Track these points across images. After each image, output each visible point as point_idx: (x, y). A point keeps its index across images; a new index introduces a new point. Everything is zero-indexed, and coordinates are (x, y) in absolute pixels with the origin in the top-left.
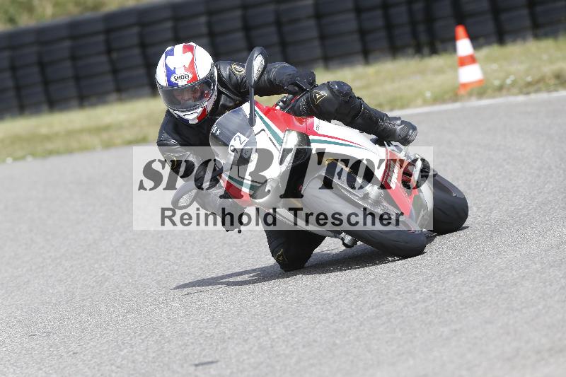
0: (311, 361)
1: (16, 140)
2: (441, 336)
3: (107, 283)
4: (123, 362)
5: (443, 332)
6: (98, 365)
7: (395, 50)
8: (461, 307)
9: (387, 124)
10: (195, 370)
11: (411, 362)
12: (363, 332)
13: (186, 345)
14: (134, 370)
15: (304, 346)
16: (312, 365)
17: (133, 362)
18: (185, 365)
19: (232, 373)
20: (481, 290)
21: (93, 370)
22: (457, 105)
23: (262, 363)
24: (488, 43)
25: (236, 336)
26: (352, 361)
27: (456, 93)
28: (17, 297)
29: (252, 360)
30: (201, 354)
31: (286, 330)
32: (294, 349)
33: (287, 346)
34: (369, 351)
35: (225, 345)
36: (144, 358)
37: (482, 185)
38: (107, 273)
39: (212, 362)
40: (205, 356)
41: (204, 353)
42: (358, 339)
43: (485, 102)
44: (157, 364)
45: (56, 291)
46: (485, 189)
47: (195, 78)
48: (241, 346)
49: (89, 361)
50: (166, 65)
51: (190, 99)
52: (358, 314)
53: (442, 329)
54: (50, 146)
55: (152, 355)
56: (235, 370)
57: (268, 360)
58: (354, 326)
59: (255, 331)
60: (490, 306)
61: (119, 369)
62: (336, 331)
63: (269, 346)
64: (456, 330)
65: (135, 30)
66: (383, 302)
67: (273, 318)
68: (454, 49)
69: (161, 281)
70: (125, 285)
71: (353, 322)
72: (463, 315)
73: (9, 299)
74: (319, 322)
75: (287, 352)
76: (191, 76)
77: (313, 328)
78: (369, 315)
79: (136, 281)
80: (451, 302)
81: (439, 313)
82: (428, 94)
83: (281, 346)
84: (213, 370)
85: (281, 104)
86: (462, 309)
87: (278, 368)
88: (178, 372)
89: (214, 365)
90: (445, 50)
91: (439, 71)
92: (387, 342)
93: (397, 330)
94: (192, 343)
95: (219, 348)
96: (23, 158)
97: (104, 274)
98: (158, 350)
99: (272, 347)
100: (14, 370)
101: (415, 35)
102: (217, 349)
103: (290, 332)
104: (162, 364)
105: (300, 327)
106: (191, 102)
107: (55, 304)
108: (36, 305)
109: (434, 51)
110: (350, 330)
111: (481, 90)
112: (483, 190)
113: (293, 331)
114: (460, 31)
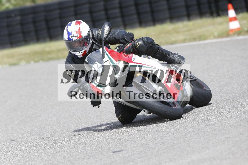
0: (164, 151)
1: (35, 53)
2: (221, 140)
3: (75, 116)
4: (81, 151)
5: (222, 138)
6: (71, 152)
7: (201, 14)
8: (230, 127)
9: (171, 57)
10: (113, 154)
11: (208, 151)
12: (187, 138)
13: (109, 143)
14: (86, 154)
15: (160, 144)
16: (164, 153)
17: (86, 151)
18: (109, 152)
19: (129, 156)
20: (238, 120)
21: (68, 154)
22: (228, 39)
23: (142, 151)
24: (242, 12)
25: (131, 140)
26: (182, 151)
27: (228, 33)
28: (35, 122)
29: (138, 150)
30: (115, 147)
31: (153, 137)
32: (156, 146)
33: (153, 144)
34: (189, 147)
35: (126, 144)
36: (91, 149)
37: (239, 74)
38: (75, 112)
39: (120, 151)
40: (117, 148)
41: (116, 147)
42: (184, 141)
43: (241, 37)
44: (96, 152)
45: (52, 119)
46: (241, 75)
47: (80, 36)
48: (133, 144)
49: (67, 150)
50: (68, 31)
51: (78, 46)
52: (185, 130)
53: (221, 137)
54: (50, 56)
55: (94, 148)
56: (130, 155)
57: (145, 150)
58: (183, 135)
59: (139, 137)
60: (242, 127)
61: (79, 154)
62: (174, 137)
63: (145, 144)
64: (227, 137)
65: (87, 6)
66: (195, 125)
67: (147, 132)
68: (227, 14)
69: (98, 115)
70: (82, 117)
71: (182, 134)
72: (231, 131)
73: (32, 123)
74: (167, 134)
75: (153, 147)
76: (79, 35)
77: (165, 137)
78: (189, 131)
79: (87, 115)
80: (225, 125)
81: (220, 130)
82: (216, 34)
83: (151, 144)
84: (120, 154)
85: (118, 48)
86: (230, 128)
87: (149, 154)
88: (105, 155)
89: (121, 152)
90: (223, 15)
91: (221, 24)
92: (197, 142)
93: (202, 137)
94: (112, 143)
95: (123, 145)
96: (38, 61)
97: (73, 113)
98: (97, 145)
99: (146, 145)
100: (34, 154)
101: (210, 8)
102: (122, 145)
103: (154, 138)
104: (98, 152)
105: (159, 136)
106: (79, 48)
107: (52, 125)
108: (44, 126)
109: (218, 15)
110: (181, 137)
111: (239, 32)
112: (240, 76)
113: (155, 137)
114: (230, 6)
